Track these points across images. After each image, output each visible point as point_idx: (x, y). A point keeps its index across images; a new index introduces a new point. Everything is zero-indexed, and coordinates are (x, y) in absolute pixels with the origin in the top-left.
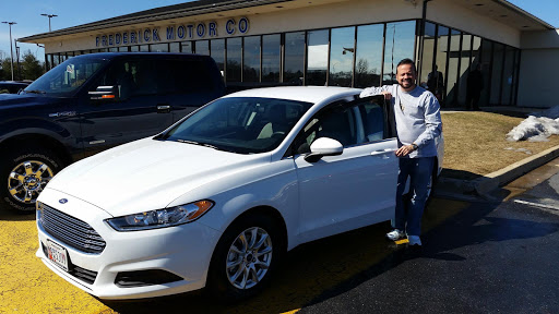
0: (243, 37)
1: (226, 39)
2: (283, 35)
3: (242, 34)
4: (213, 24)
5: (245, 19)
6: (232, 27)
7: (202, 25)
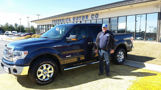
0: (96, 20)
1: (91, 20)
2: (110, 18)
3: (96, 19)
4: (87, 16)
5: (97, 14)
6: (93, 17)
7: (83, 16)
